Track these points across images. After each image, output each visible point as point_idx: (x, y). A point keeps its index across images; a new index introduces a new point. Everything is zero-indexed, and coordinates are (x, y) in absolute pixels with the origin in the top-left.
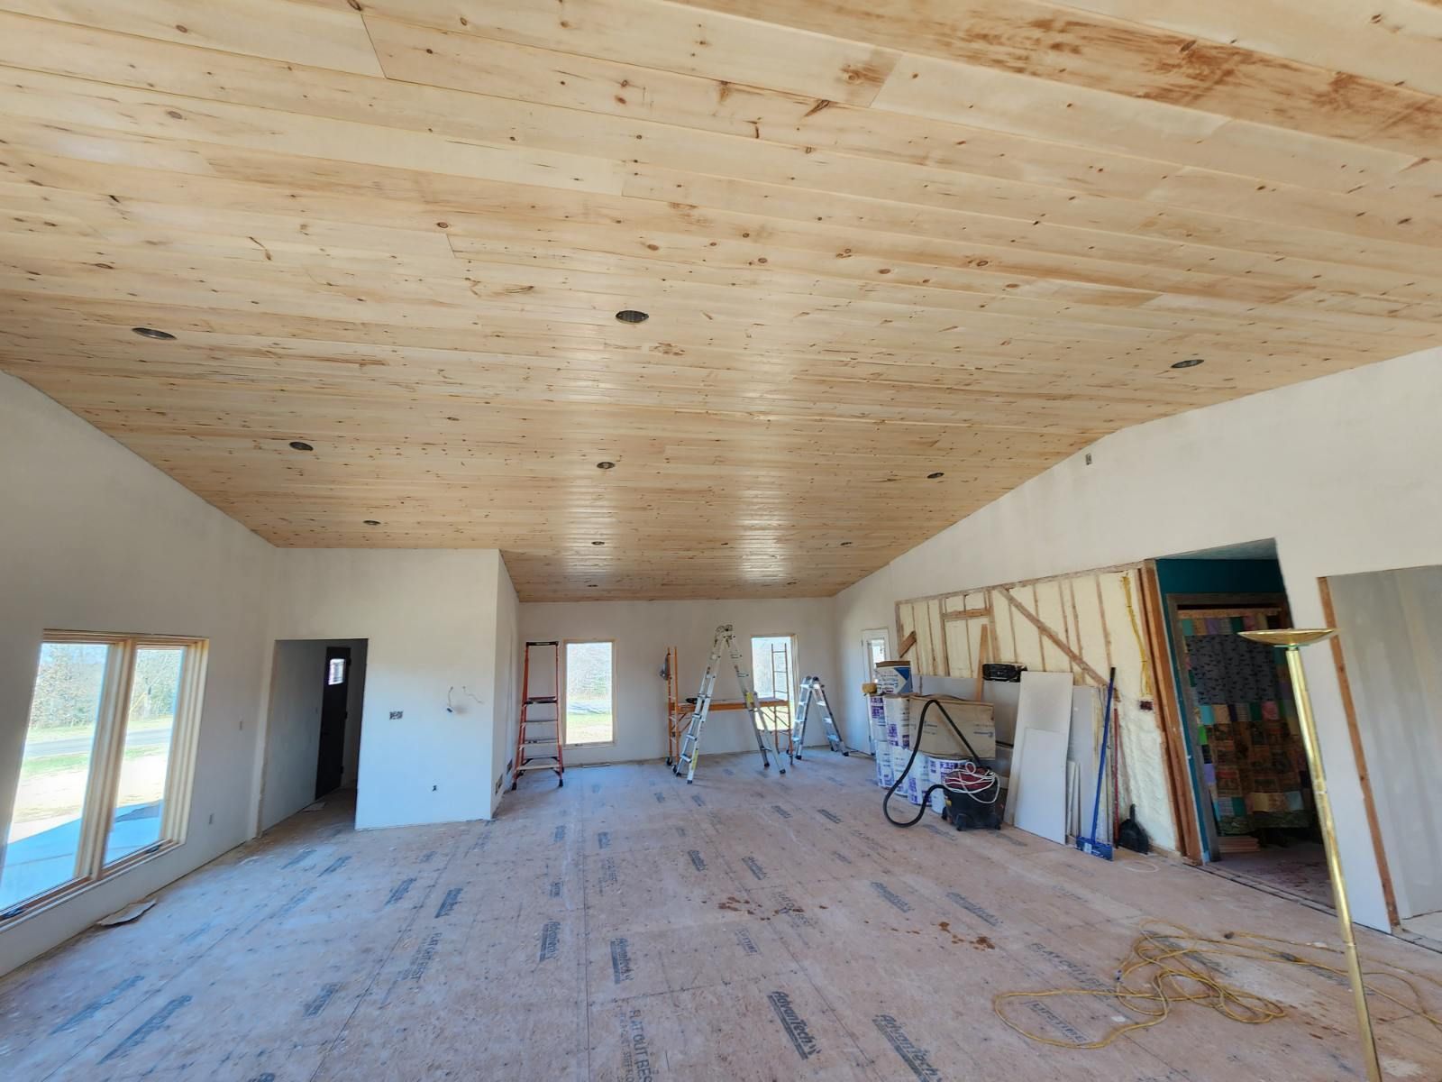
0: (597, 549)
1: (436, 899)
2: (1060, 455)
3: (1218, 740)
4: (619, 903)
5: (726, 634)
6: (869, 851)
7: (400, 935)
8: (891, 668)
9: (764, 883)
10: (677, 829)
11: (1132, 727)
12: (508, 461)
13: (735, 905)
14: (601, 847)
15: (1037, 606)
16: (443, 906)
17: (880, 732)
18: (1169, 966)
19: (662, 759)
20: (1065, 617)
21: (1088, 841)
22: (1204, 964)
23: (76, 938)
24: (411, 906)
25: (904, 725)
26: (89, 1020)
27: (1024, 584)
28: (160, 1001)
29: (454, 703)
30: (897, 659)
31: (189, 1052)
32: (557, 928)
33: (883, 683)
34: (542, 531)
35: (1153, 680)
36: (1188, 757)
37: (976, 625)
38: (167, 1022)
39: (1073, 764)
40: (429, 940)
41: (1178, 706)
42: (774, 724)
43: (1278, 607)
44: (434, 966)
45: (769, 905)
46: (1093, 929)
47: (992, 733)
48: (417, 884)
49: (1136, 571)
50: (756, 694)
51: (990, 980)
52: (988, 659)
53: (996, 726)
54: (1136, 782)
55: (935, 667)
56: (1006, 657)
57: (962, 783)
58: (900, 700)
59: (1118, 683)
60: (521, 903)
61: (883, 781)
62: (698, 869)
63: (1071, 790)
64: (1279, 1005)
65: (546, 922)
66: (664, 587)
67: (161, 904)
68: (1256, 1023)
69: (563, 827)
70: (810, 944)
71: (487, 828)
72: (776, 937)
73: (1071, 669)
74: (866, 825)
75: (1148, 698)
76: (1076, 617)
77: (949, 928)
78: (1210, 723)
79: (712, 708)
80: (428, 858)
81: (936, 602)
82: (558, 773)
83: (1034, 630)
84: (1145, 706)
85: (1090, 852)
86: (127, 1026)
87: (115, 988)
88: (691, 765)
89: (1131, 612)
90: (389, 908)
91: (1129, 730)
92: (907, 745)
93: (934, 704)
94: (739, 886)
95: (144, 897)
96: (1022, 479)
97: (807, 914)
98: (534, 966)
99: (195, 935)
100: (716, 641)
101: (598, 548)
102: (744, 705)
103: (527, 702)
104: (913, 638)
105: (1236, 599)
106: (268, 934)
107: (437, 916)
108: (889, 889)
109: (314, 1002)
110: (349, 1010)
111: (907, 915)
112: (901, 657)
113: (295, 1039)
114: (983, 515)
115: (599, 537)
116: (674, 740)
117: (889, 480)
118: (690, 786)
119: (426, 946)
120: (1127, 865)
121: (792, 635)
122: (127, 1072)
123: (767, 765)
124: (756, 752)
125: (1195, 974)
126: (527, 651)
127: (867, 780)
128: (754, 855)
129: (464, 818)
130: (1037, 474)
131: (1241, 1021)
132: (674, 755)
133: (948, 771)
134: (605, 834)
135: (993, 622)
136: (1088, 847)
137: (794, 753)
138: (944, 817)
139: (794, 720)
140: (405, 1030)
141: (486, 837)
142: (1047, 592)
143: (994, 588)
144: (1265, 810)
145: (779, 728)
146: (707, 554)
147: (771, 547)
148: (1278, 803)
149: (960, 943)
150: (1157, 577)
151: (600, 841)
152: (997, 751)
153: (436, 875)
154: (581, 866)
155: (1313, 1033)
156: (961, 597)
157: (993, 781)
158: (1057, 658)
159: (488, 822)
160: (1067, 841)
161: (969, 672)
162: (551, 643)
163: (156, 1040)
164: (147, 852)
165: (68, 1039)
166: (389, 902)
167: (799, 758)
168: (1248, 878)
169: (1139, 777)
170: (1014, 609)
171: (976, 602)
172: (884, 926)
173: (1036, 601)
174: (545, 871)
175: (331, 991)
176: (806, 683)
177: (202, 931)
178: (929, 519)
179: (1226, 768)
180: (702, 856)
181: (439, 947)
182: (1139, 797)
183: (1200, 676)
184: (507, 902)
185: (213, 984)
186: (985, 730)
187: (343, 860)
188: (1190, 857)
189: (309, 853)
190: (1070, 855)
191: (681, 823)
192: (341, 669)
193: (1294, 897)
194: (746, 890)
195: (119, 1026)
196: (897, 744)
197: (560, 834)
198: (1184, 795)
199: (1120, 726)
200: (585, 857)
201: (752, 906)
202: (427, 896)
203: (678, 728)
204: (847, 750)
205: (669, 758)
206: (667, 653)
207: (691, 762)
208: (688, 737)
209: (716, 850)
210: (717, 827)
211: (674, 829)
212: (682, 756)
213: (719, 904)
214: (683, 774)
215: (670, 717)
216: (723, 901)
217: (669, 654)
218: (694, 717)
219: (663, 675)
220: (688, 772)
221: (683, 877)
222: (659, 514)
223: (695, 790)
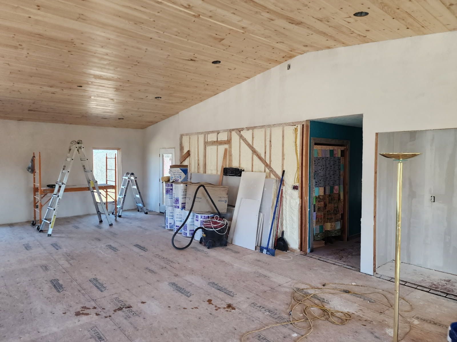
2: (277, 62)
3: (319, 202)
5: (78, 145)
6: (165, 265)
8: (178, 169)
9: (105, 293)
11: (288, 197)
13: (86, 311)
15: (253, 140)
17: (169, 202)
18: (307, 303)
19: (28, 222)
20: (265, 146)
21: (265, 248)
22: (319, 300)
25: (183, 198)
27: (248, 129)
30: (179, 164)
33: (173, 176)
35: (300, 176)
36: (308, 210)
37: (222, 148)
39: (261, 214)
41: (308, 188)
42: (105, 199)
43: (345, 146)
45: (110, 307)
46: (275, 291)
47: (226, 201)
49: (302, 125)
50: (96, 182)
51: (236, 327)
52: (226, 165)
53: (228, 197)
54: (286, 221)
55: (198, 168)
56: (235, 165)
57: (212, 226)
58: (182, 185)
59: (285, 178)
61: (169, 227)
63: (259, 226)
64: (348, 313)
66: (30, 112)
68: (344, 324)
70: (138, 327)
72: (115, 327)
73: (265, 171)
74: (162, 251)
75: (297, 184)
76: (271, 146)
77: (212, 302)
78: (317, 195)
79: (66, 190)
81: (203, 136)
83: (250, 152)
84: (295, 188)
85: (266, 253)
88: (50, 225)
89: (296, 145)
91: (286, 198)
92: (184, 208)
93: (202, 187)
94: (89, 298)
96: (255, 73)
97: (134, 309)
100: (70, 150)
102: (88, 189)
104: (188, 154)
105: (333, 142)
108: (179, 285)
111: (190, 299)
112: (181, 163)
114: (233, 90)
116: (37, 210)
117: (192, 60)
118: (49, 238)
120: (281, 257)
121: (118, 149)
123: (101, 221)
124: (94, 214)
125: (317, 305)
127: (159, 226)
128: (98, 277)
130: (263, 72)
131: (339, 325)
132: (38, 218)
133: (204, 220)
135: (230, 147)
136: (265, 251)
137: (117, 214)
138: (201, 242)
139: (118, 197)
142: (259, 134)
143: (233, 130)
144: (328, 230)
145: (108, 201)
146: (65, 91)
147: (111, 93)
148: (333, 226)
149: (219, 310)
150: (309, 129)
152: (227, 209)
155: (363, 324)
156: (216, 134)
157: (226, 223)
158: (259, 165)
160: (256, 249)
161: (216, 171)
167: (120, 216)
168: (324, 258)
169: (288, 219)
170: (242, 141)
171: (223, 137)
172: (178, 307)
173: (253, 138)
176: (126, 176)
178: (205, 90)
179: (319, 214)
180: (61, 282)
182: (286, 227)
183: (317, 175)
186: (223, 199)
188: (303, 252)
190: (257, 256)
191: (44, 262)
193: (340, 264)
194: (93, 300)
196: (178, 207)
198: (305, 226)
199: (283, 197)
201: (99, 310)
203: (41, 203)
204: (147, 211)
205: (33, 222)
206: (33, 156)
207: (50, 223)
208: (48, 208)
209: (70, 277)
210: (71, 262)
211: (39, 267)
212: (43, 220)
213: (75, 313)
214: (45, 231)
215: (35, 196)
216: (78, 310)
217: (34, 157)
218: (53, 196)
219: (30, 170)
220: (48, 229)
221: (47, 299)
222: (28, 53)
223: (53, 240)
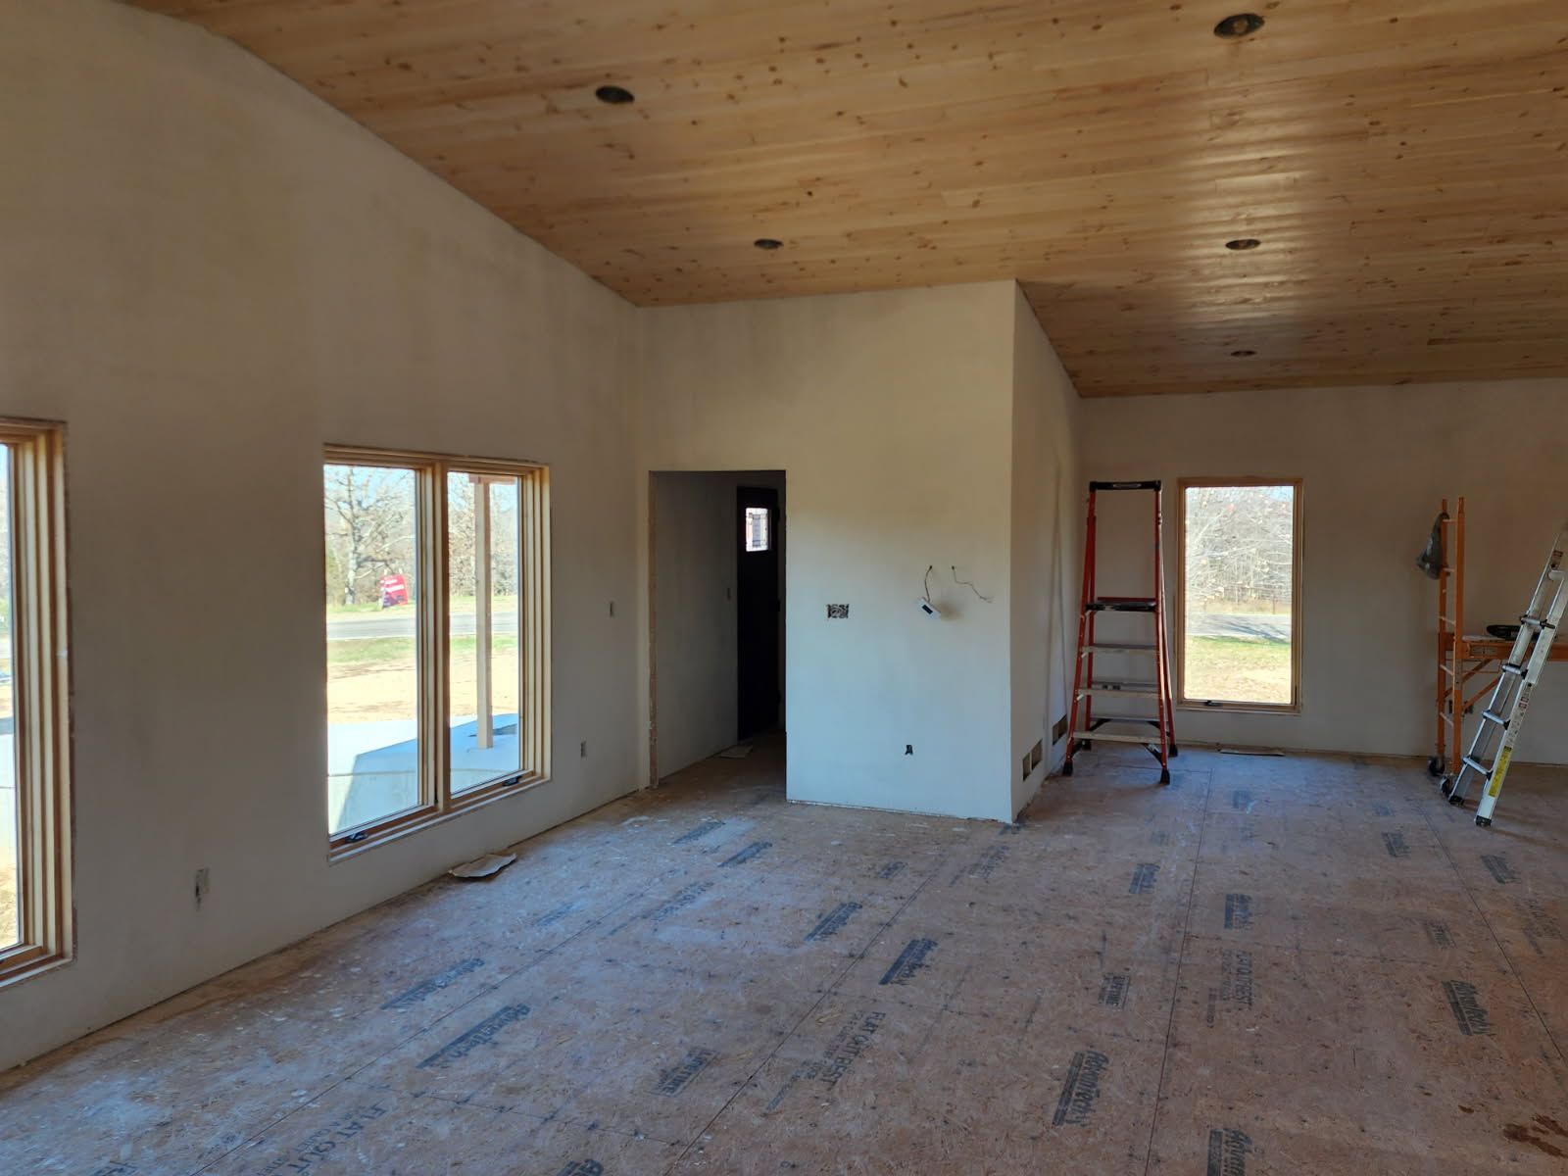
0: (1243, 260)
1: (888, 950)
4: (1247, 1053)
7: (817, 997)
10: (1427, 924)
12: (996, 59)
13: (1553, 1139)
14: (1228, 925)
16: (897, 965)
19: (1418, 759)
23: (427, 887)
24: (845, 952)
26: (419, 1002)
28: (494, 1004)
29: (935, 596)
31: (510, 1091)
32: (1099, 1067)
34: (1101, 227)
38: (495, 1037)
40: (861, 1022)
44: (861, 1071)
48: (865, 914)
60: (1039, 998)
62: (1465, 1029)
65: (1081, 1048)
66: (1436, 348)
67: (521, 862)
69: (1153, 868)
71: (1002, 839)
79: (1555, 653)
80: (889, 871)
82: (1160, 757)
86: (455, 1025)
87: (453, 968)
88: (1488, 784)
90: (811, 945)
95: (505, 847)
98: (1040, 1128)
99: (549, 919)
101: (1244, 256)
103: (1090, 604)
106: (637, 943)
107: (884, 982)
109: (673, 1070)
110: (718, 1102)
113: (638, 1121)
115: (1243, 228)
116: (1449, 719)
118: (1483, 831)
119: (856, 1031)
122: (443, 1092)
126: (1092, 500)
129: (963, 814)
132: (1449, 753)
134: (1243, 899)
140: (794, 1166)
141: (998, 856)
151: (1229, 911)
153: (894, 906)
154: (1176, 955)
159: (1007, 827)
162: (1146, 485)
163: (479, 1060)
164: (504, 784)
165: (394, 1022)
166: (812, 935)
174: (1098, 945)
175: (701, 1060)
177: (557, 915)
180: (1482, 1000)
181: (876, 1038)
184: (1012, 990)
185: (556, 998)
187: (759, 847)
189: (713, 826)
191: (1440, 913)
192: (764, 524)
195: (447, 1022)
197: (1143, 878)
200: (1188, 938)
202: (874, 942)
203: (1460, 694)
205: (1435, 761)
206: (1440, 512)
207: (1489, 776)
208: (1485, 717)
209: (1524, 995)
210: (1540, 940)
211: (1418, 923)
212: (1465, 760)
213: (1509, 1126)
214: (1469, 802)
215: (1442, 667)
216: (1520, 1121)
217: (1445, 515)
218: (1505, 671)
219: (1428, 566)
220: (1481, 798)
221: (1418, 1037)
222: (1403, 144)
223: (1494, 843)
